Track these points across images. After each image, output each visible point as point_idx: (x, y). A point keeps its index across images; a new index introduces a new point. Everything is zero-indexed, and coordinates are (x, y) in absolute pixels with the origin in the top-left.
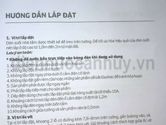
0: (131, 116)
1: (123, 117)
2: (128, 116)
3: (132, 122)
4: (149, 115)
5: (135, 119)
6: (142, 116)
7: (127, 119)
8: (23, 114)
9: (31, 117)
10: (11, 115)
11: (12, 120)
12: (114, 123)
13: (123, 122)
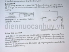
0: (54, 5)
1: (51, 5)
2: (53, 5)
3: (55, 7)
4: (62, 5)
5: (56, 6)
6: (59, 5)
7: (53, 6)
8: (11, 3)
9: (14, 4)
10: (6, 3)
11: (7, 5)
12: (47, 7)
13: (51, 7)
